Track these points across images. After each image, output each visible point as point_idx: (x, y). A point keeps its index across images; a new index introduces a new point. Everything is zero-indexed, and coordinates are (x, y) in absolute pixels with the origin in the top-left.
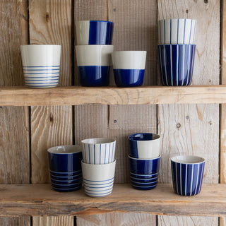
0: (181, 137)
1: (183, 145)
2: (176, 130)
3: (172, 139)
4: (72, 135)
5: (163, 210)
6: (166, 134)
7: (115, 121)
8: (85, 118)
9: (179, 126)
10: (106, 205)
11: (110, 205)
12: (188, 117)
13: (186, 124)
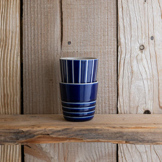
0: (145, 61)
1: (147, 69)
2: (139, 52)
3: (135, 63)
4: (19, 59)
5: (125, 137)
6: (128, 57)
7: (69, 43)
8: (34, 39)
9: (142, 48)
10: (59, 131)
11: (64, 132)
12: (152, 38)
13: (151, 45)
